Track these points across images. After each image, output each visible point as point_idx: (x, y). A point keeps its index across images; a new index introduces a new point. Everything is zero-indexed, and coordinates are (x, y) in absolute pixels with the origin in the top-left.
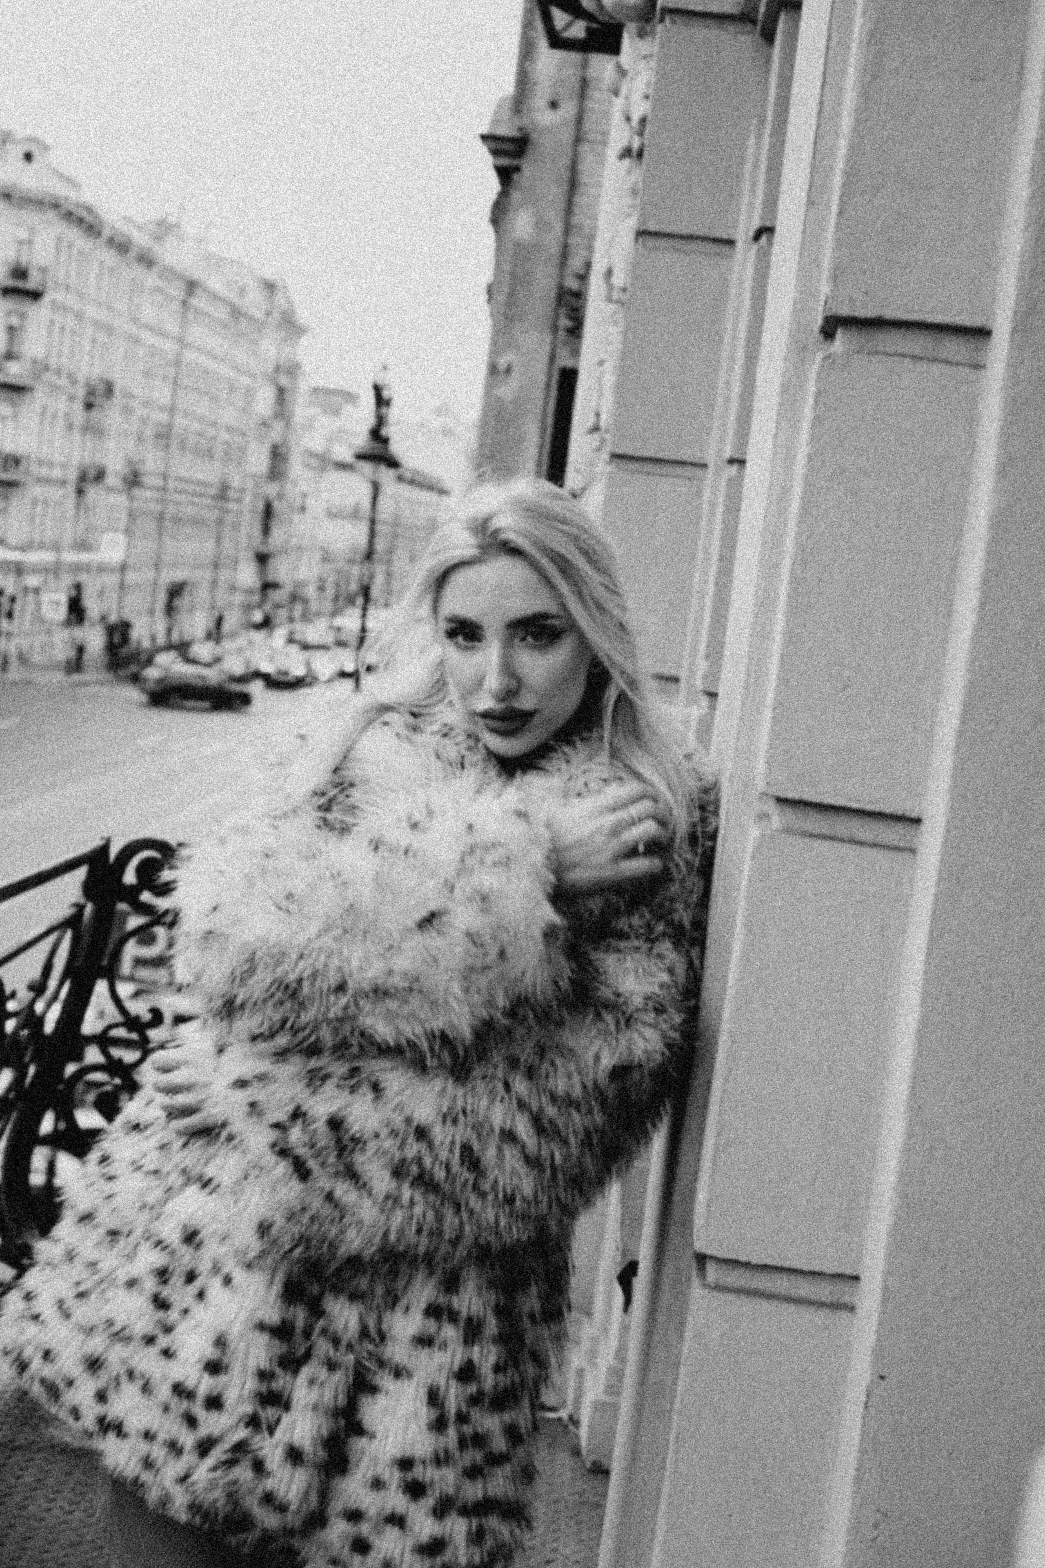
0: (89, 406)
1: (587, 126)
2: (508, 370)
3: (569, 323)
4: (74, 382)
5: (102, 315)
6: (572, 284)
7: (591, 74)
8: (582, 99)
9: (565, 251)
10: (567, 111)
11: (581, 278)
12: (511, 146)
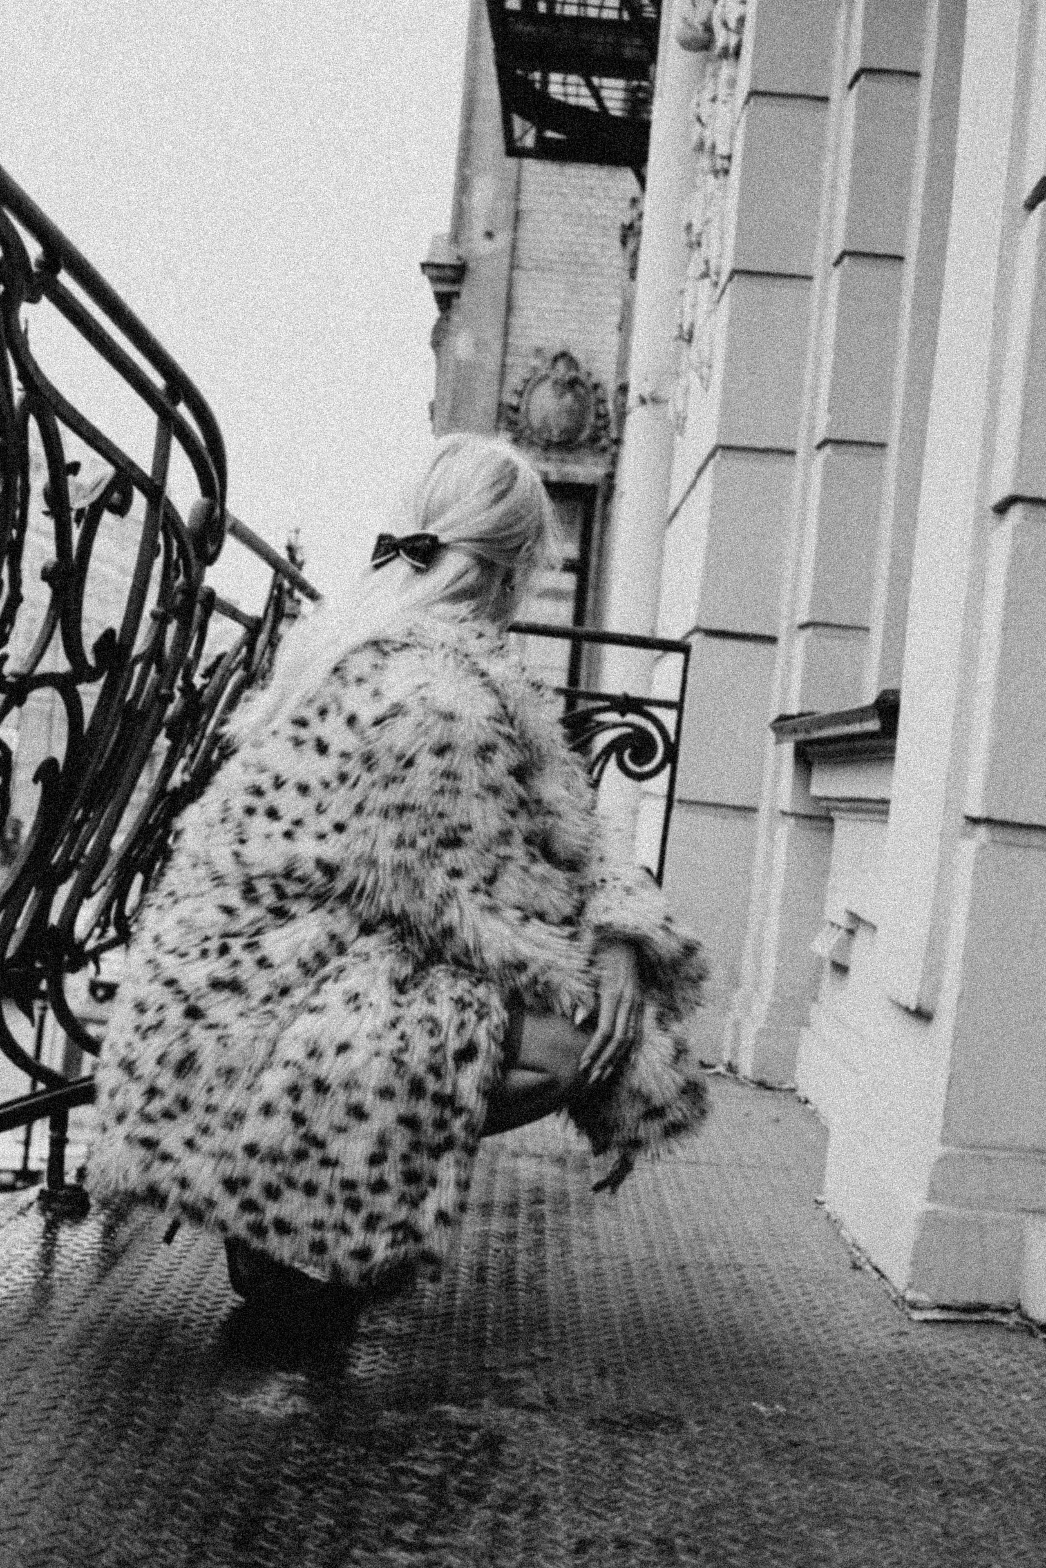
1: (522, 254)
6: (510, 399)
7: (523, 206)
8: (515, 229)
9: (503, 369)
10: (503, 239)
11: (520, 394)
12: (449, 273)
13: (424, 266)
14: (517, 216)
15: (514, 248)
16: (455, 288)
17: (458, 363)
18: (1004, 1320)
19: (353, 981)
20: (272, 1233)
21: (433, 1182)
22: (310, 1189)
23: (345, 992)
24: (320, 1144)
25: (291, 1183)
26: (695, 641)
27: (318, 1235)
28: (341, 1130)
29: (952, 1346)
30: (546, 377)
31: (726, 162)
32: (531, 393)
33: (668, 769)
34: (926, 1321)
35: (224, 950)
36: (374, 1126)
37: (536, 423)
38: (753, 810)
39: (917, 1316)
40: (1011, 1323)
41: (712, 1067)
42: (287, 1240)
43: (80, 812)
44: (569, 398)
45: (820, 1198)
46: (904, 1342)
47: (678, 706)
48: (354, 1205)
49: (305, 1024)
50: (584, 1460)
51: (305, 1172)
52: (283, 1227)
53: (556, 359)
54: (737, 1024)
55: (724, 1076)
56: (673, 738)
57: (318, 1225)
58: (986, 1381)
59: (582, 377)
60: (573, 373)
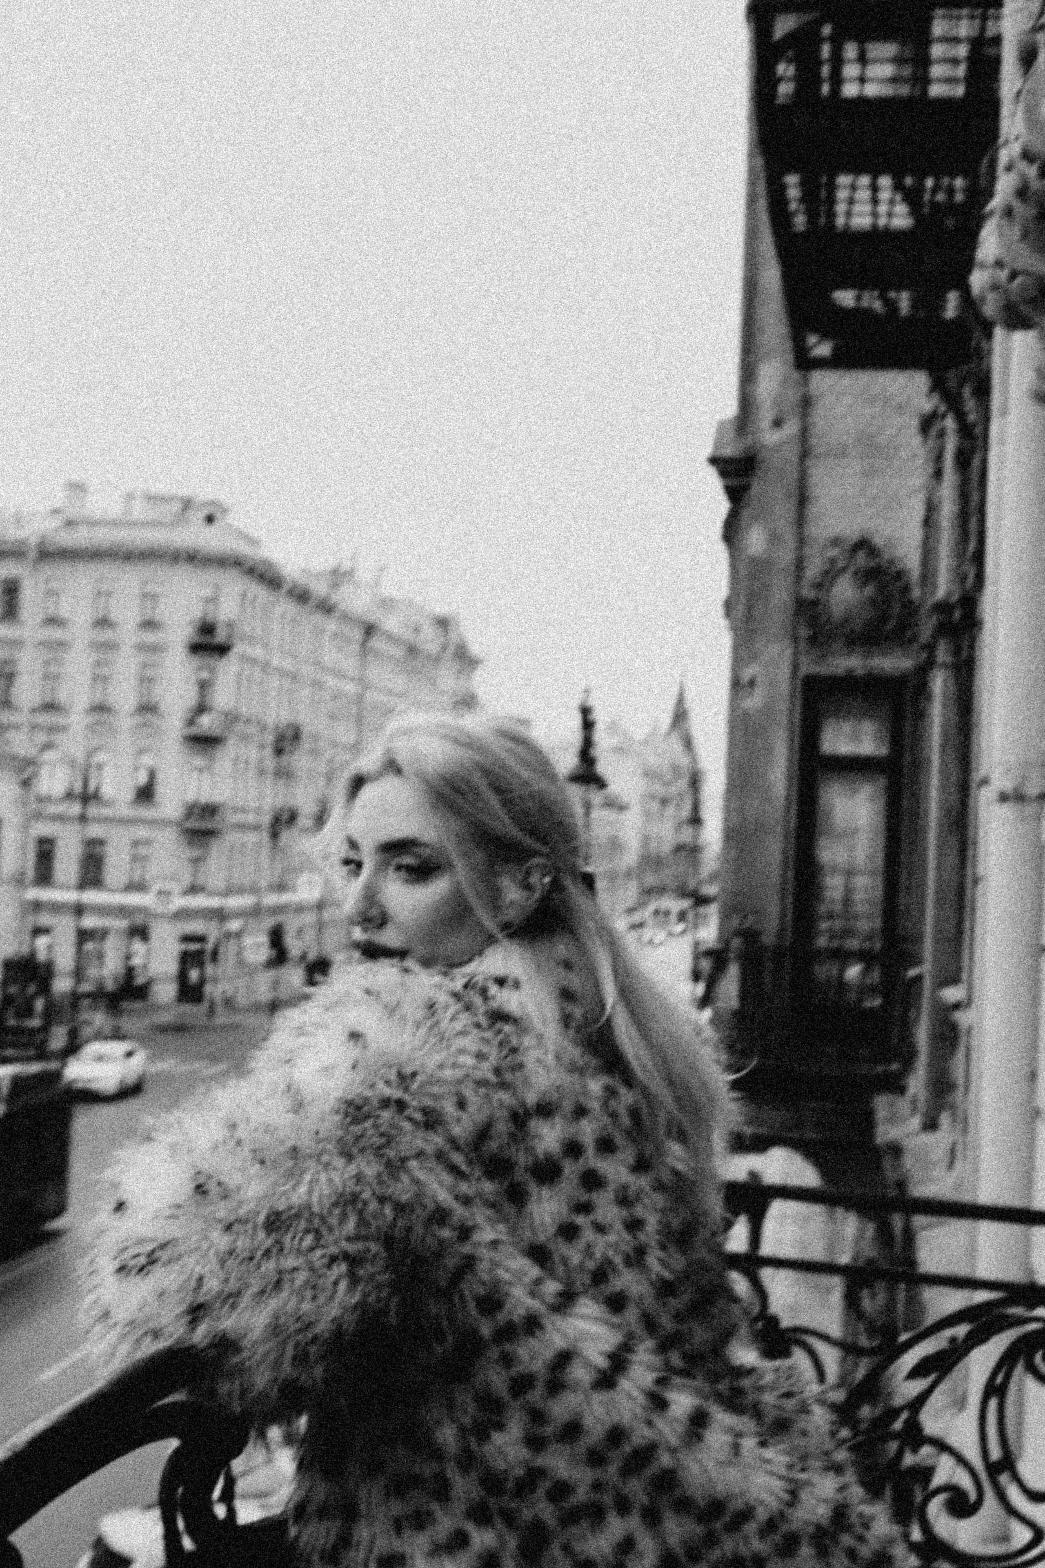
0: (279, 751)
1: (813, 441)
2: (752, 683)
3: (809, 632)
4: (263, 728)
5: (287, 664)
6: (808, 593)
7: (812, 392)
8: (805, 416)
9: (800, 562)
10: (791, 428)
12: (740, 466)
13: (713, 460)
14: (806, 402)
15: (805, 436)
16: (745, 481)
17: (751, 559)
30: (844, 569)
32: (832, 584)
37: (837, 614)
44: (870, 590)
53: (855, 548)
59: (885, 564)
60: (873, 562)
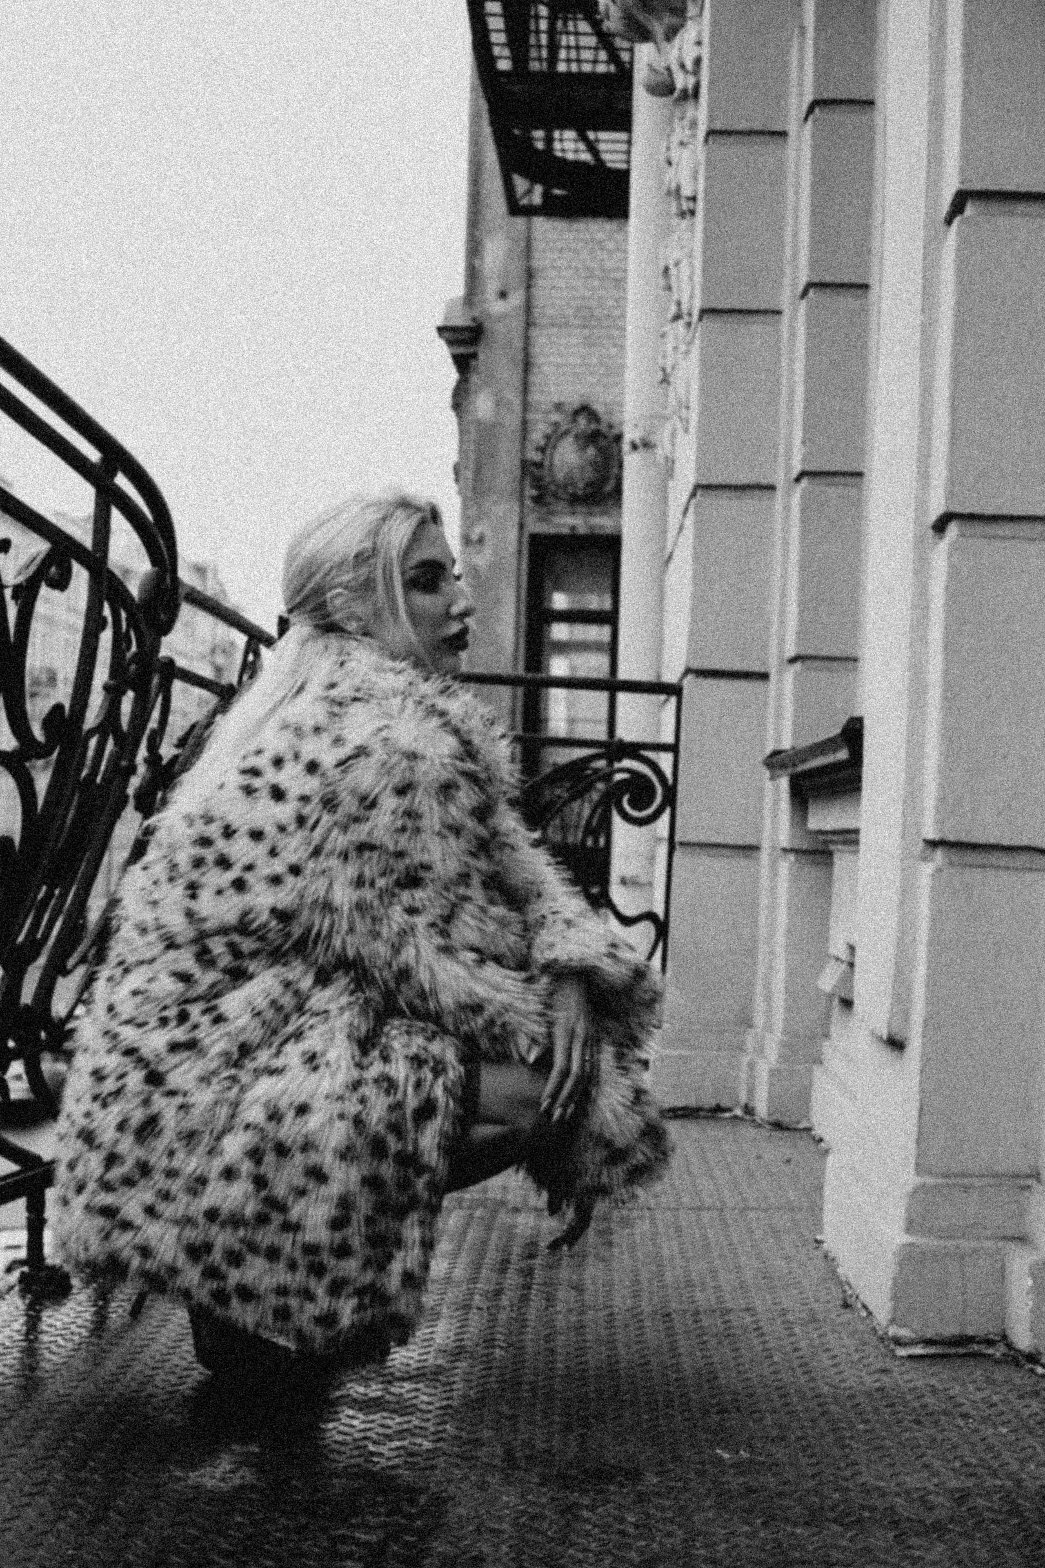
1: (536, 312)
2: (481, 540)
3: (534, 492)
6: (534, 456)
7: (535, 263)
8: (528, 287)
9: (525, 427)
10: (516, 299)
11: (542, 450)
12: (466, 335)
13: (441, 330)
14: (530, 275)
15: (528, 307)
16: (471, 350)
17: (479, 423)
18: (990, 1351)
19: (313, 1041)
20: (235, 1302)
21: (399, 1243)
22: (273, 1254)
23: (304, 1054)
24: (283, 1208)
25: (253, 1248)
26: (689, 683)
27: (282, 1301)
28: (302, 1193)
29: (933, 1381)
30: (566, 433)
31: (691, 205)
32: (554, 447)
33: (668, 811)
34: (911, 1357)
35: (183, 1017)
36: (334, 1189)
37: (560, 476)
38: (755, 848)
39: (902, 1352)
40: (998, 1354)
41: (729, 1110)
42: (250, 1308)
43: (44, 888)
44: (591, 451)
45: (819, 1237)
46: (885, 1378)
47: (674, 748)
48: (318, 1270)
49: (265, 1087)
50: (534, 1518)
51: (266, 1237)
52: (246, 1294)
53: (576, 413)
54: (751, 1066)
55: (742, 1119)
56: (670, 782)
57: (282, 1291)
58: (965, 1416)
59: (604, 428)
60: (593, 426)
